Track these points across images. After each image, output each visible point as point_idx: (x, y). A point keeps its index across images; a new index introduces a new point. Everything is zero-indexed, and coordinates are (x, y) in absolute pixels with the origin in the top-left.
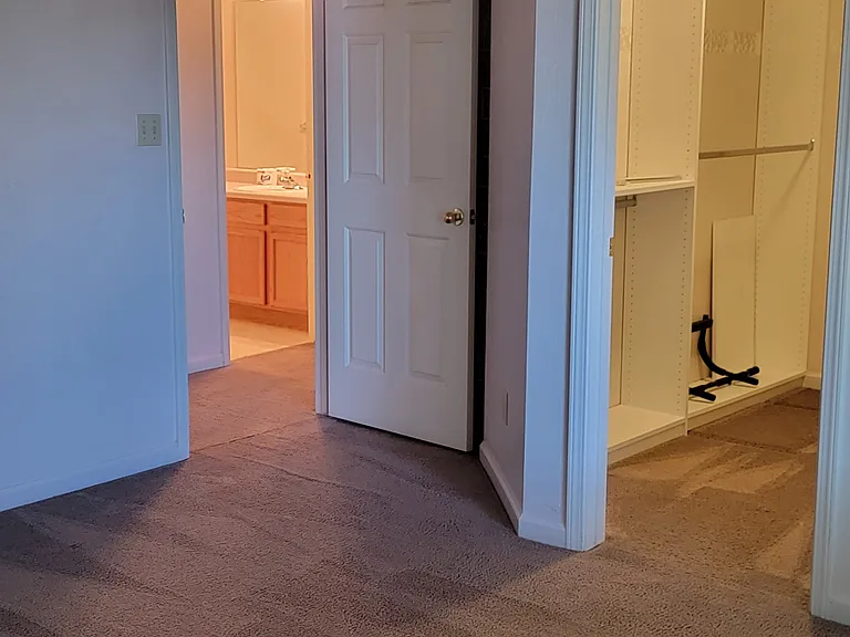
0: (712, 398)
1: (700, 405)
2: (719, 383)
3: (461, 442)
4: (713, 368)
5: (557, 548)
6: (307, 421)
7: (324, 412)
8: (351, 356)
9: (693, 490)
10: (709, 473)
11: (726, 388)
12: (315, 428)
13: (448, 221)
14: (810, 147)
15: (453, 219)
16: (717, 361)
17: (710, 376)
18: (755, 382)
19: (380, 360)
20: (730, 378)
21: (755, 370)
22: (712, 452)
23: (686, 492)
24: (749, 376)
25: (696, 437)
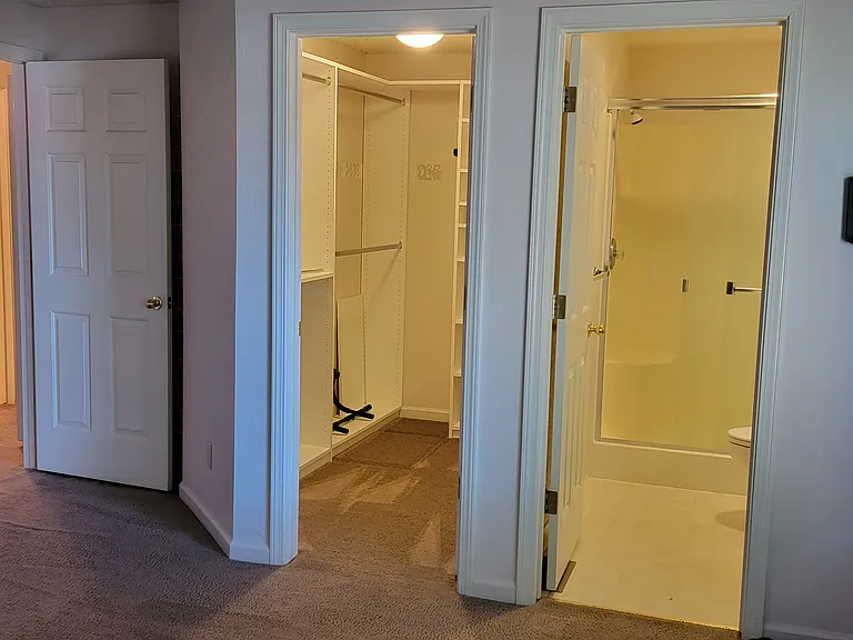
0: (346, 431)
1: (340, 438)
2: (348, 419)
3: (163, 484)
4: (339, 407)
5: (264, 565)
6: (18, 476)
7: (33, 466)
8: (59, 418)
9: (349, 505)
10: (357, 491)
11: (352, 422)
12: (27, 482)
13: (149, 307)
14: (399, 246)
15: (154, 305)
16: (343, 402)
17: (338, 413)
18: (372, 417)
19: (86, 421)
20: (353, 415)
21: (369, 407)
22: (354, 474)
23: (346, 506)
24: (365, 413)
25: (339, 463)
